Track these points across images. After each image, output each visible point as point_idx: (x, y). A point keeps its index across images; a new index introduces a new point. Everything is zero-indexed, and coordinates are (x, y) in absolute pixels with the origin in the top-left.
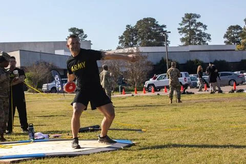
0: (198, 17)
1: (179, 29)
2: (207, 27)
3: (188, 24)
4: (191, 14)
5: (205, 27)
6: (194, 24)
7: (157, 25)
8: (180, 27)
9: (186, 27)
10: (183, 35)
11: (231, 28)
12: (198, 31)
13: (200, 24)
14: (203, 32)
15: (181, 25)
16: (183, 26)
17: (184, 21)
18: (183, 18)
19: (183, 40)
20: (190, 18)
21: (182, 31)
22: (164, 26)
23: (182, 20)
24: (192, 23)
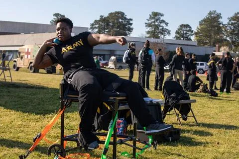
0: (162, 16)
1: (146, 24)
2: (168, 25)
3: (153, 20)
4: (157, 13)
5: (167, 24)
6: (158, 21)
7: (125, 18)
8: (147, 22)
9: (152, 22)
10: (149, 29)
11: (182, 26)
12: (161, 26)
13: (163, 21)
14: (165, 27)
15: (148, 20)
16: (150, 22)
17: (151, 18)
18: (150, 15)
19: (148, 32)
20: (155, 15)
21: (149, 25)
22: (131, 20)
23: (149, 17)
24: (157, 20)
